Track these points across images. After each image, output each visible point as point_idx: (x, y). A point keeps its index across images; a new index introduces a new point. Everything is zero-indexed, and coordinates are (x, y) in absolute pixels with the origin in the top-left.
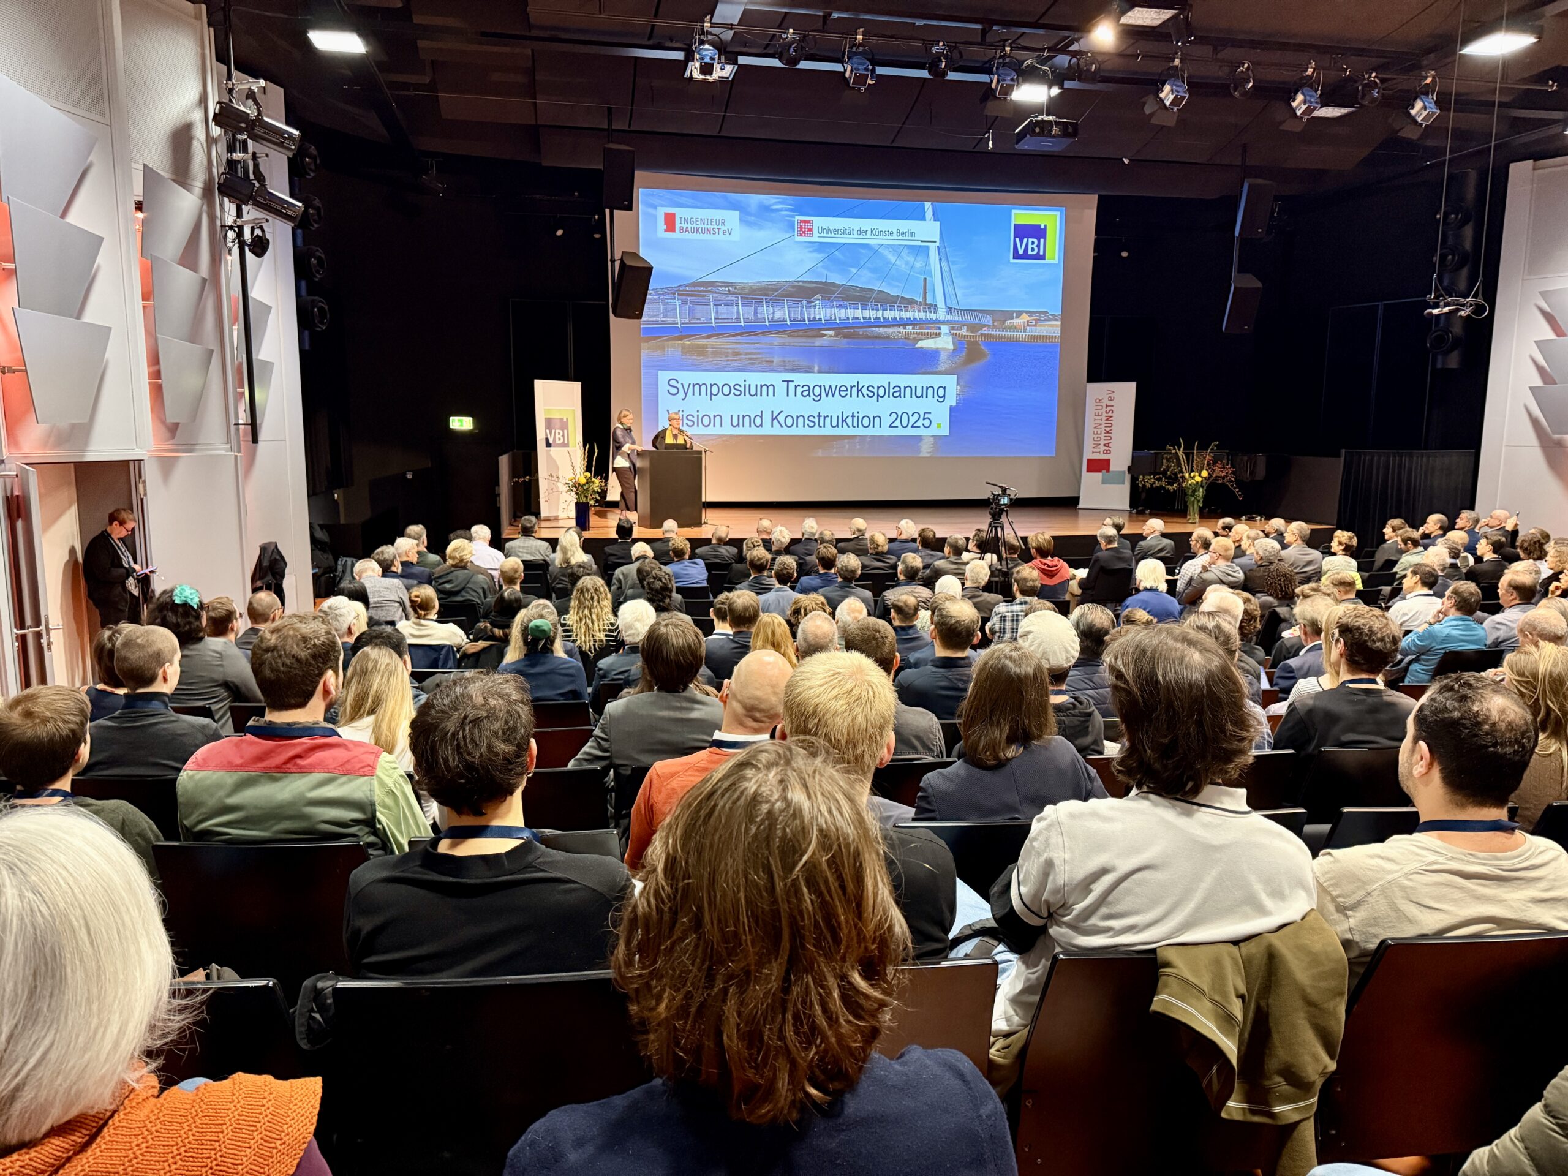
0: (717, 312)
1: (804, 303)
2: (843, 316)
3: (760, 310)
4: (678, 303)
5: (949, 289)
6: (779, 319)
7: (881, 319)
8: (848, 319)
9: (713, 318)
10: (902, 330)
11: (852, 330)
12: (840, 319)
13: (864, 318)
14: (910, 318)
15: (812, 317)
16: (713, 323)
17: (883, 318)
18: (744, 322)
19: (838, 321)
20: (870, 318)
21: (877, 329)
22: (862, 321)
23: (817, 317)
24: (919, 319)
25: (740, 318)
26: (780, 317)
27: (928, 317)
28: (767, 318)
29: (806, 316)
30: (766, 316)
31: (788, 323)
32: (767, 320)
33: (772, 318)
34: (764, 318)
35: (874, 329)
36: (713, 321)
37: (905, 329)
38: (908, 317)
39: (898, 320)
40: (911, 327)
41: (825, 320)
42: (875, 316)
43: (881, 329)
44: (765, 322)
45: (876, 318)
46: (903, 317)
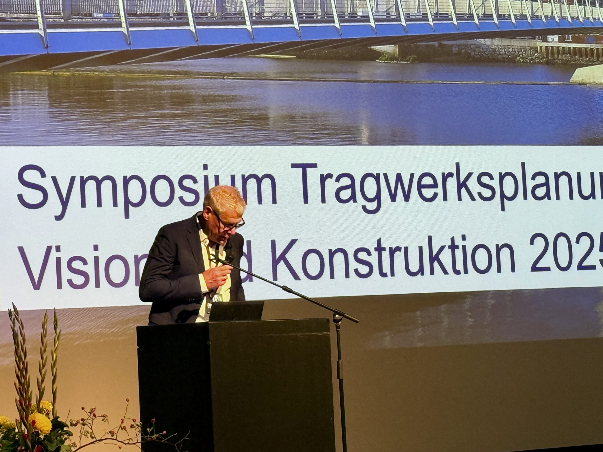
6: (275, 15)
7: (495, 17)
8: (425, 17)
9: (122, 14)
10: (539, 44)
11: (436, 44)
12: (408, 18)
13: (459, 17)
14: (553, 17)
15: (348, 11)
16: (124, 25)
17: (500, 17)
18: (197, 24)
19: (403, 23)
20: (471, 16)
21: (488, 42)
22: (455, 22)
23: (360, 14)
24: (572, 18)
25: (186, 14)
26: (275, 10)
27: (589, 15)
28: (246, 14)
29: (334, 9)
30: (246, 9)
31: (296, 25)
32: (247, 19)
33: (260, 14)
34: (241, 13)
35: (482, 41)
36: (123, 19)
37: (546, 40)
38: (550, 14)
39: (530, 21)
40: (556, 38)
41: (376, 20)
42: (481, 12)
43: (497, 42)
44: (244, 23)
45: (484, 14)
46: (539, 13)
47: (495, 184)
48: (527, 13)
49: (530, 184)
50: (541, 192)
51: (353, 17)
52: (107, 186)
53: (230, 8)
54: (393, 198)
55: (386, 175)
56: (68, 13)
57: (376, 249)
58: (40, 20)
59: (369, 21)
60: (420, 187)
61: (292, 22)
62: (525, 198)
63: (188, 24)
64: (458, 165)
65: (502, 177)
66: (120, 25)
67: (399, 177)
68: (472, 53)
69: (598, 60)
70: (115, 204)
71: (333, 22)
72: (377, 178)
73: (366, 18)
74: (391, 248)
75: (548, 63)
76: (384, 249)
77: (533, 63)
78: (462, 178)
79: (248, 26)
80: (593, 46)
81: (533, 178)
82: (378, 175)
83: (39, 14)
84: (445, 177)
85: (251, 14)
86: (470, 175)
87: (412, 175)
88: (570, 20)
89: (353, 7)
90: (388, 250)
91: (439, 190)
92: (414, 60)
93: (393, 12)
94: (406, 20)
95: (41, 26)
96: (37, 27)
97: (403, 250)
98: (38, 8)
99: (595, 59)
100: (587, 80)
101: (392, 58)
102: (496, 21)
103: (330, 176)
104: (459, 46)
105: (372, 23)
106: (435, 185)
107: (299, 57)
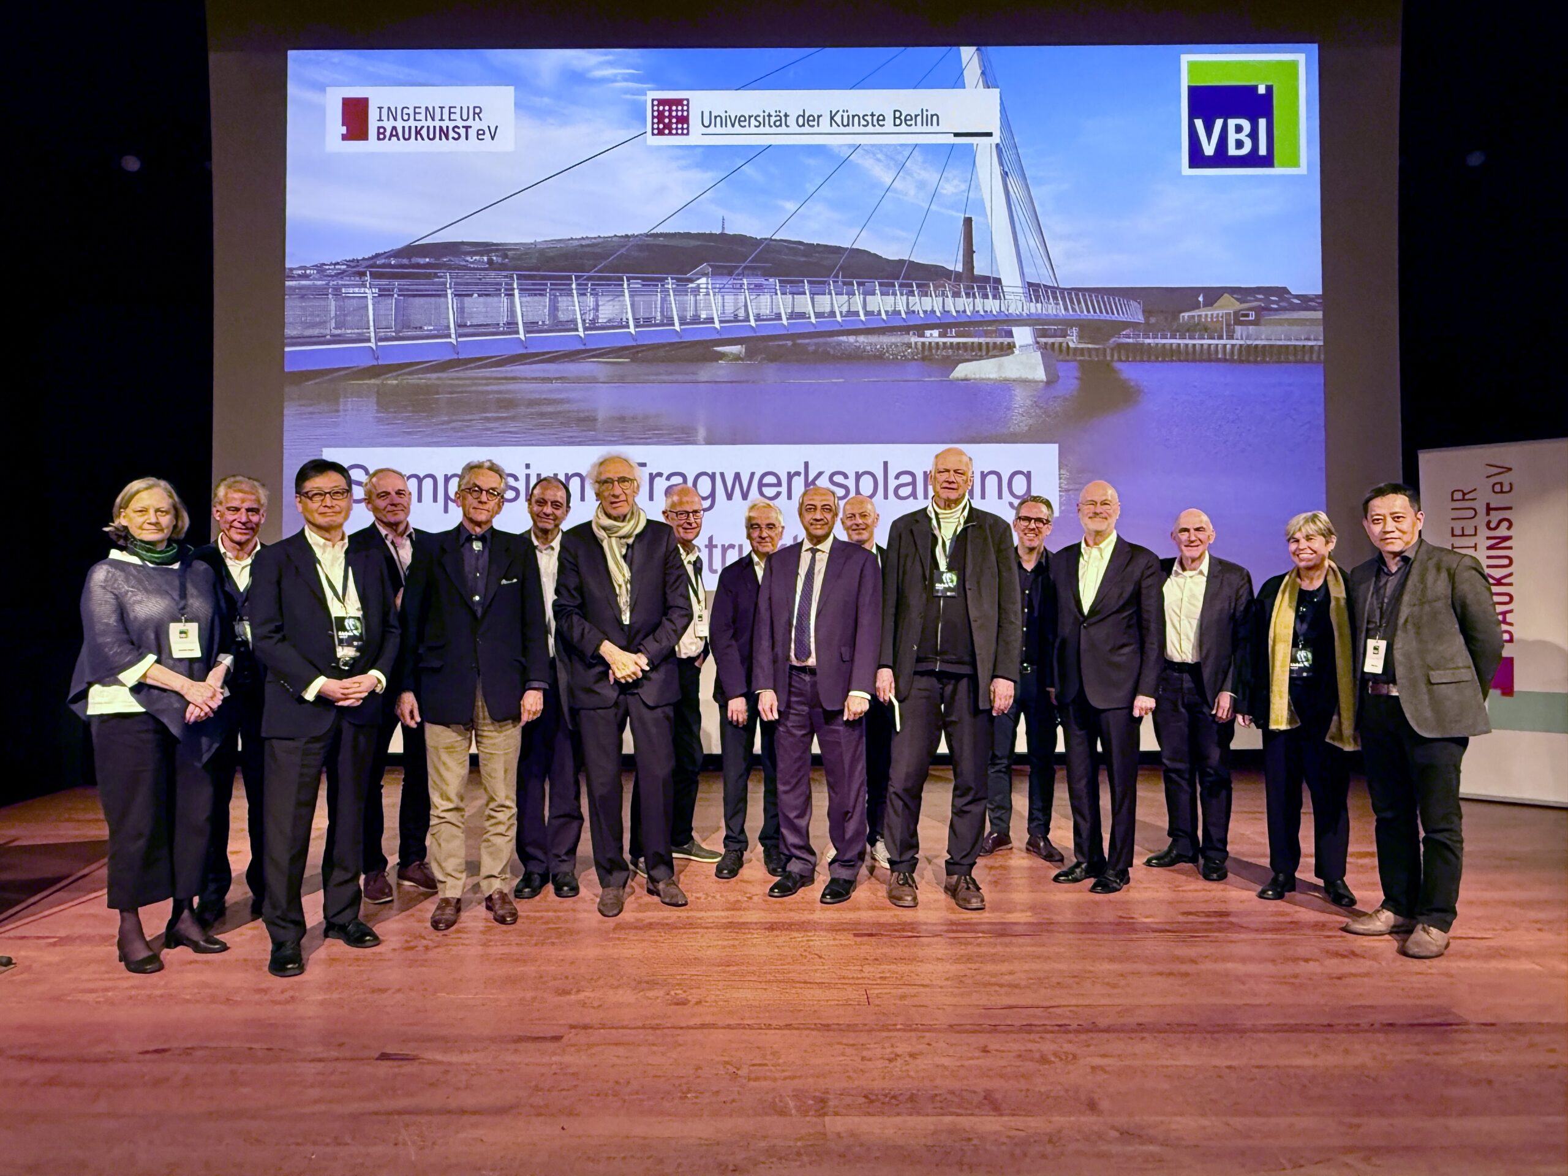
0: (461, 310)
1: (670, 284)
2: (765, 311)
3: (563, 302)
4: (370, 293)
5: (1030, 241)
6: (610, 321)
7: (862, 313)
8: (778, 317)
9: (452, 325)
10: (913, 339)
11: (790, 343)
12: (758, 318)
13: (818, 315)
14: (933, 312)
15: (690, 314)
16: (453, 336)
17: (867, 313)
18: (527, 332)
19: (753, 323)
20: (832, 314)
21: (852, 339)
22: (813, 320)
23: (703, 316)
24: (957, 312)
25: (517, 324)
26: (611, 316)
27: (979, 308)
28: (579, 321)
29: (675, 313)
30: (579, 316)
31: (632, 330)
32: (580, 326)
33: (594, 321)
34: (574, 321)
35: (844, 338)
36: (453, 331)
37: (922, 335)
38: (929, 309)
39: (904, 316)
40: (936, 333)
41: (721, 322)
42: (845, 309)
43: (862, 339)
44: (577, 330)
45: (849, 311)
46: (917, 308)
47: (851, 483)
48: (902, 308)
49: (893, 484)
50: (907, 491)
51: (696, 320)
52: (428, 484)
53: (562, 316)
54: (729, 497)
55: (722, 475)
56: (399, 328)
57: (706, 546)
58: (372, 335)
59: (713, 323)
60: (761, 485)
61: (628, 327)
62: (886, 497)
63: (517, 332)
64: (806, 464)
65: (858, 476)
66: (449, 336)
67: (737, 476)
68: (832, 352)
69: (987, 353)
70: (435, 500)
71: (673, 325)
72: (713, 477)
73: (710, 320)
74: (723, 546)
75: (923, 359)
76: (716, 546)
77: (905, 358)
78: (811, 478)
79: (581, 333)
80: (982, 340)
81: (897, 477)
82: (714, 474)
83: (372, 329)
84: (790, 476)
85: (584, 321)
86: (820, 474)
87: (753, 474)
88: (954, 314)
89: (696, 310)
90: (720, 547)
91: (784, 489)
92: (763, 359)
93: (741, 314)
94: (756, 320)
95: (373, 340)
96: (369, 340)
97: (737, 548)
98: (371, 323)
99: (984, 353)
100: (971, 376)
101: (737, 358)
102: (862, 317)
103: (660, 475)
104: (816, 344)
105: (717, 325)
106: (779, 484)
107: (633, 360)
